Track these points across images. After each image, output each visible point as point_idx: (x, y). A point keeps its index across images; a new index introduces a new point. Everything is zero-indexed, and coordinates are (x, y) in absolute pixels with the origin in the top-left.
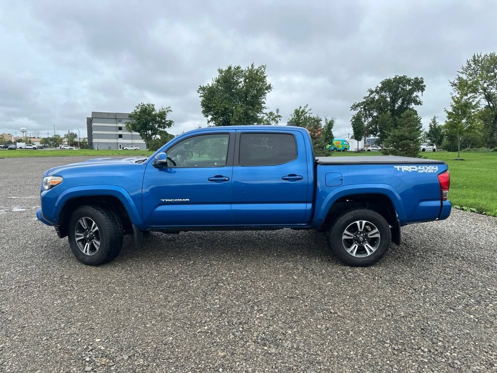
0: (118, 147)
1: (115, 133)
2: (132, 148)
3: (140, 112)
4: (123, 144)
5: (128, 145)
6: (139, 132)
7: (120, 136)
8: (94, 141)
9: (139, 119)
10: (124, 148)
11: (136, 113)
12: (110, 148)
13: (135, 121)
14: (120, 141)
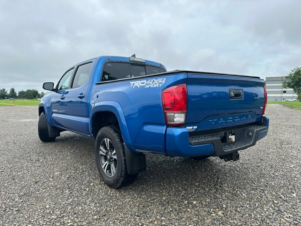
0: (282, 99)
1: (281, 90)
2: (292, 100)
3: (295, 74)
4: (286, 97)
5: (289, 97)
6: (293, 88)
7: (285, 92)
8: (268, 95)
9: (293, 79)
10: (286, 100)
11: (291, 75)
12: (276, 100)
13: (290, 81)
14: (284, 95)
